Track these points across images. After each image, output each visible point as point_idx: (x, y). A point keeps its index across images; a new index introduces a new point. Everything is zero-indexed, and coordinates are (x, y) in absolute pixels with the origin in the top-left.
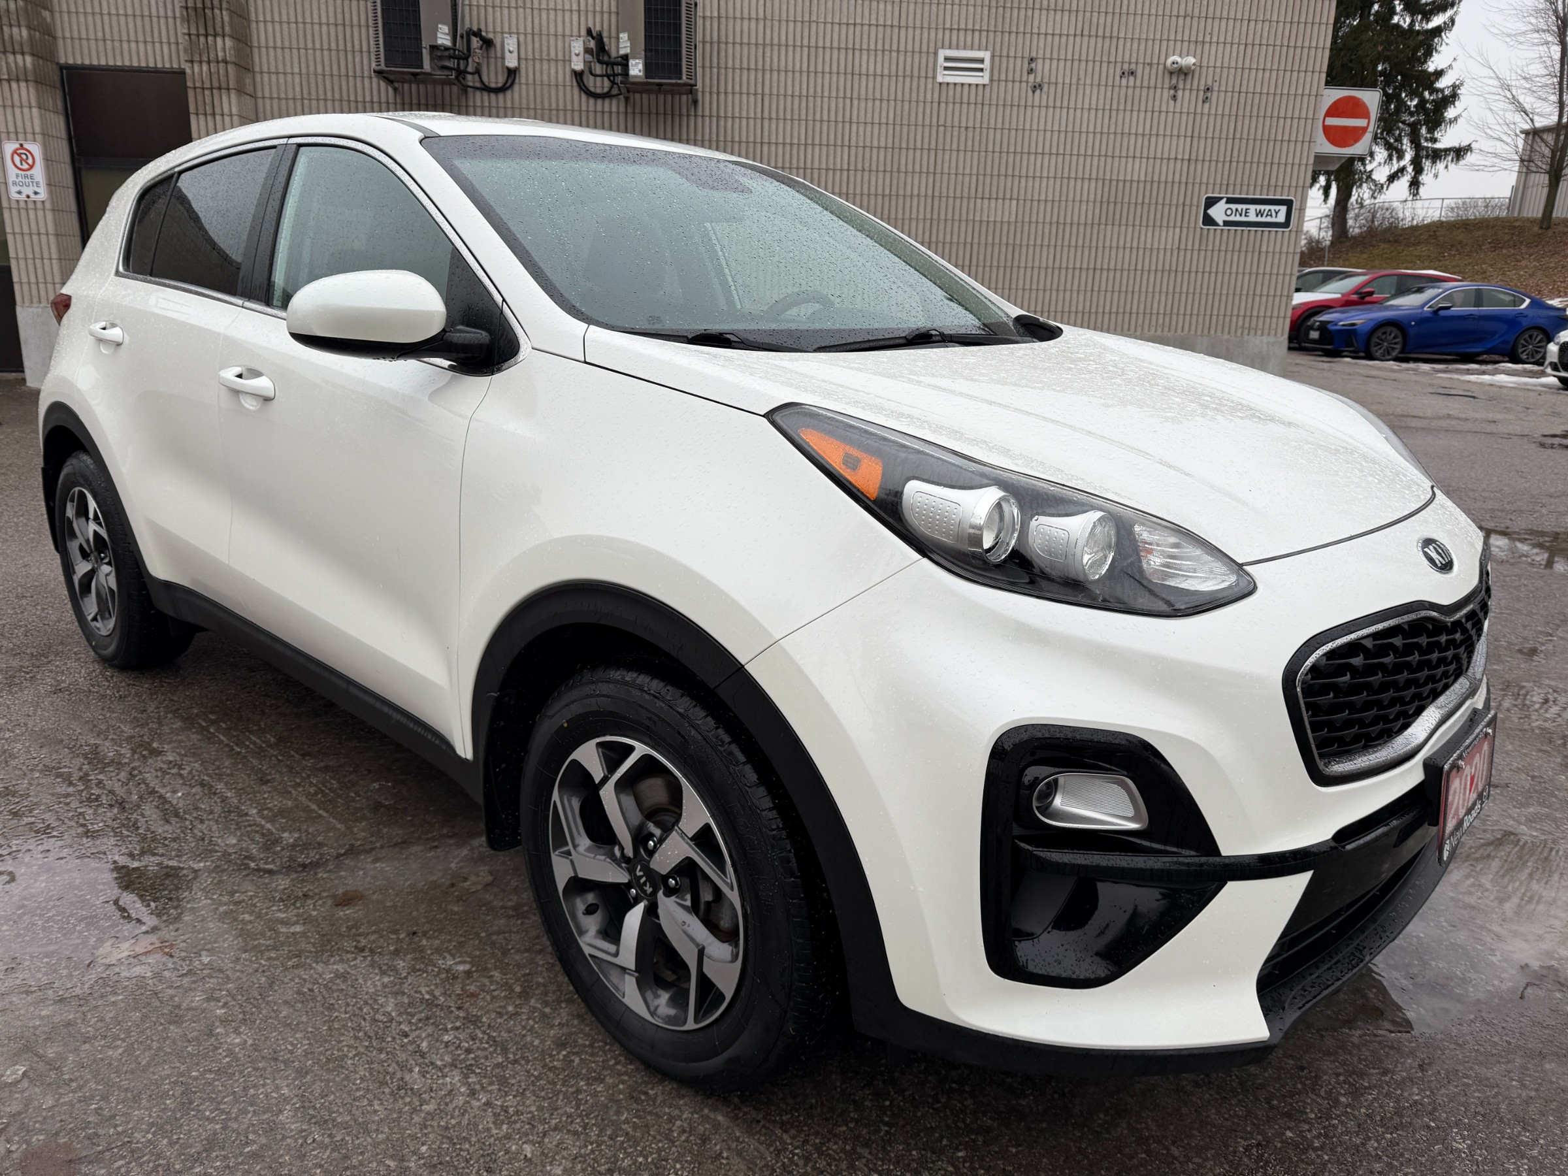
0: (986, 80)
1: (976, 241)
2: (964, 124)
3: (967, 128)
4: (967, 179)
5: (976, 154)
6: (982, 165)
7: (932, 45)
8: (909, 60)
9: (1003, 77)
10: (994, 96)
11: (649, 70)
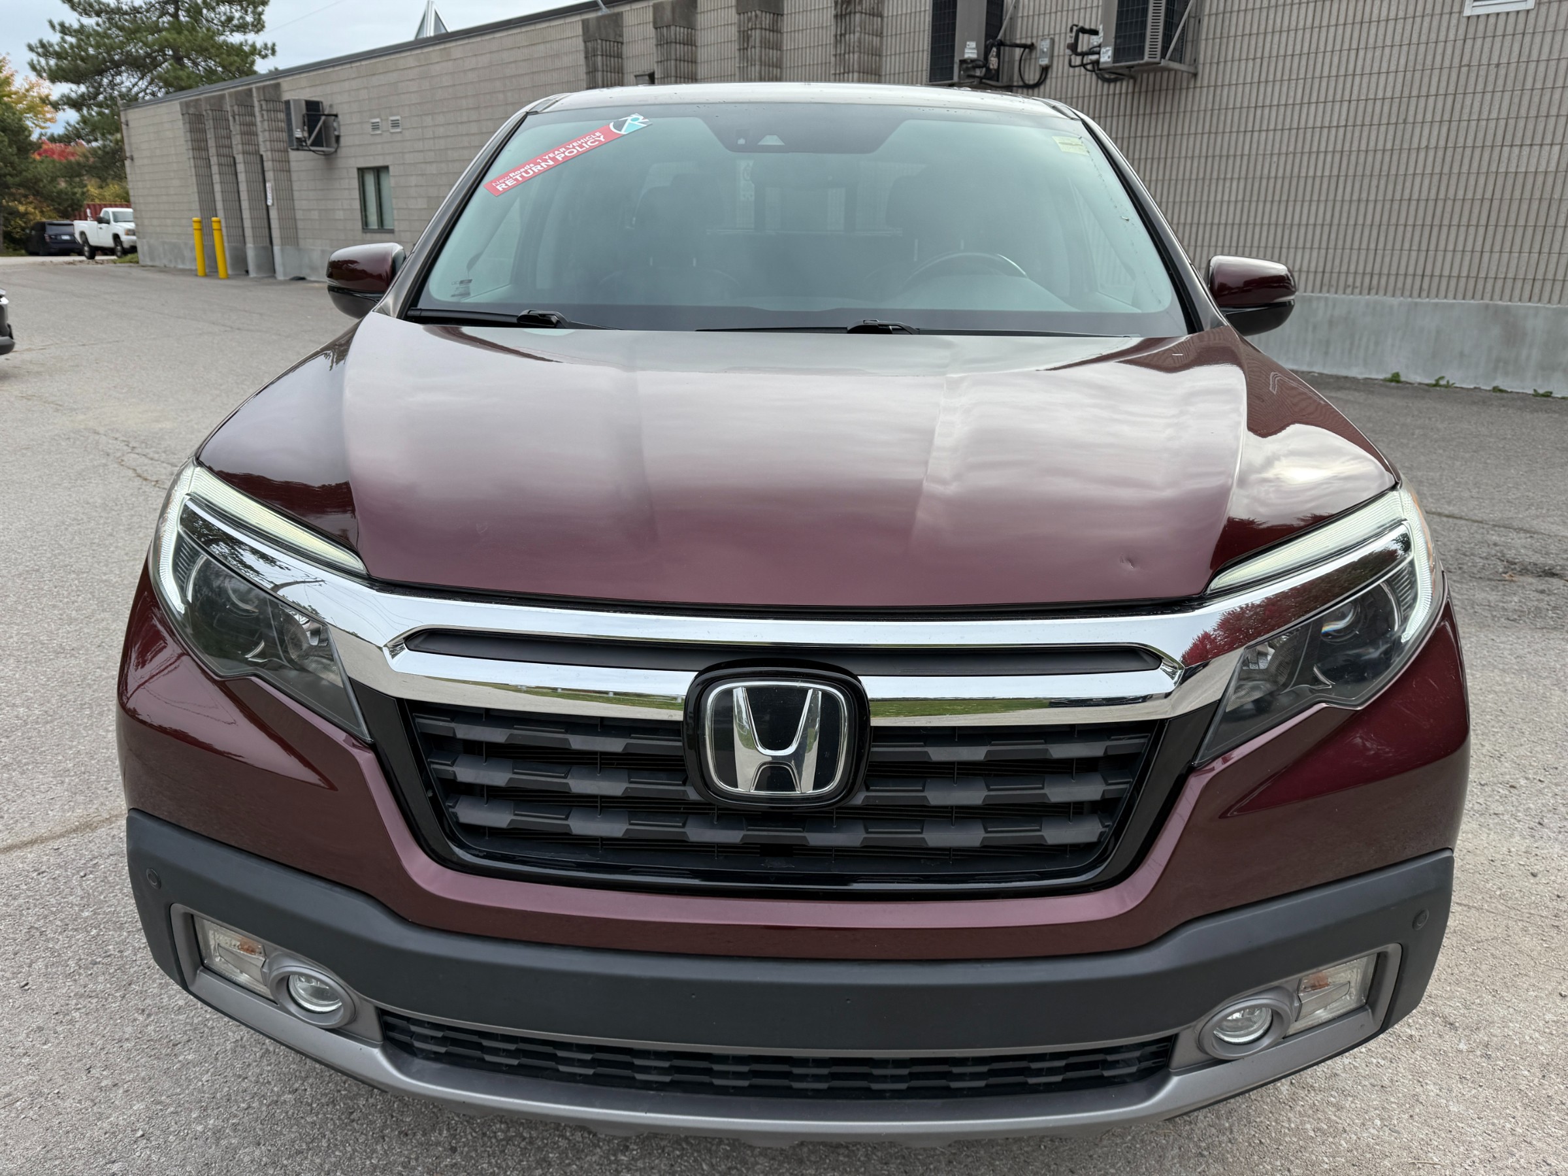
0: (1530, 5)
1: (1498, 195)
2: (1495, 61)
3: (1498, 65)
4: (1492, 124)
5: (1507, 95)
6: (1515, 108)
10: (1541, 22)
11: (1117, 55)
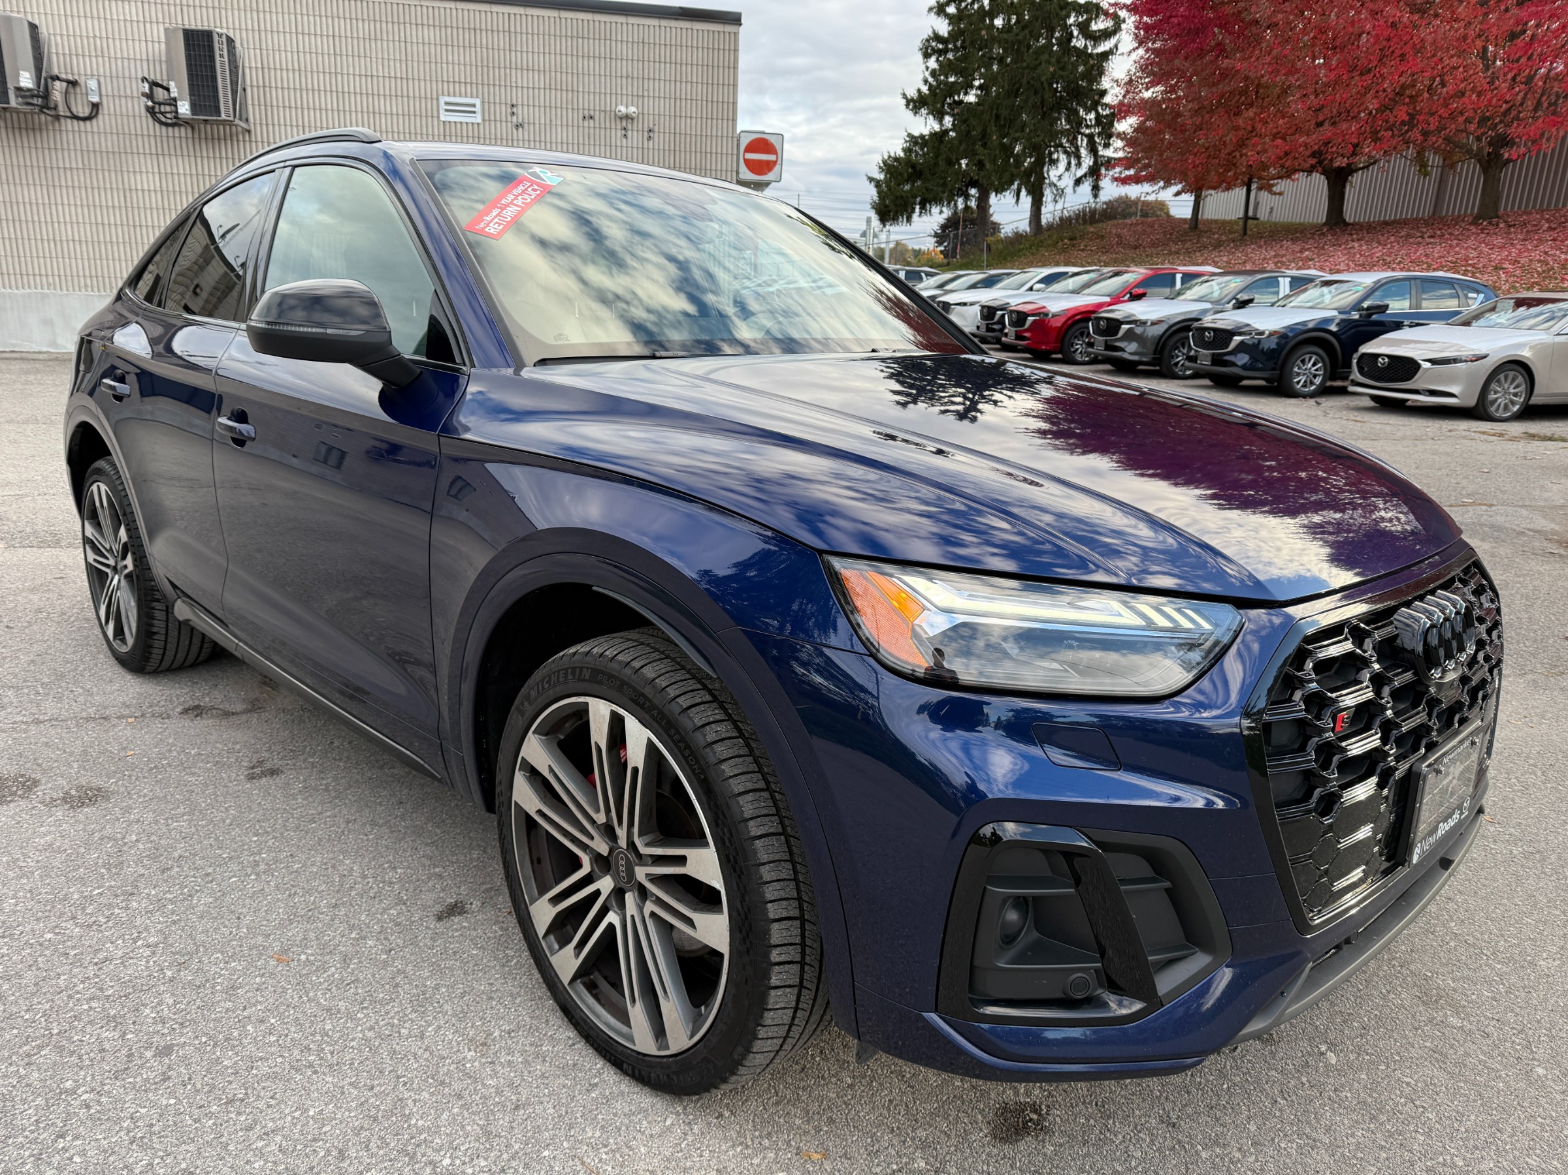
0: (479, 120)
7: (434, 92)
8: (417, 104)
9: (492, 118)
10: (487, 132)
11: (194, 108)
